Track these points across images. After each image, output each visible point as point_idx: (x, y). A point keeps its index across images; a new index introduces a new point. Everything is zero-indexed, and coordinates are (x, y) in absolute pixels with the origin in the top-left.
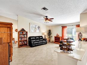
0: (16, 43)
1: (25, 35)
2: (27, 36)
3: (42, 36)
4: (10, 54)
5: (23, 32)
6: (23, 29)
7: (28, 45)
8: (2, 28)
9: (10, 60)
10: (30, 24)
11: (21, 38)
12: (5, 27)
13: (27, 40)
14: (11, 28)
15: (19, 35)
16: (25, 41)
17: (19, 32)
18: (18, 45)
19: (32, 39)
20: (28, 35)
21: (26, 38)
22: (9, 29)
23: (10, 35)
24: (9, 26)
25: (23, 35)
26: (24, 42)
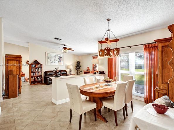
0: (27, 81)
1: (39, 68)
2: (41, 70)
3: (65, 71)
4: (19, 87)
5: (36, 65)
6: (36, 60)
7: (43, 82)
8: (12, 61)
9: (19, 93)
10: (47, 53)
11: (34, 73)
12: (15, 60)
13: (41, 76)
14: (20, 61)
15: (31, 68)
16: (39, 76)
17: (30, 65)
18: (30, 82)
19: (48, 74)
20: (43, 69)
21: (40, 73)
22: (18, 62)
23: (19, 67)
24: (18, 59)
25: (37, 68)
26: (37, 78)
